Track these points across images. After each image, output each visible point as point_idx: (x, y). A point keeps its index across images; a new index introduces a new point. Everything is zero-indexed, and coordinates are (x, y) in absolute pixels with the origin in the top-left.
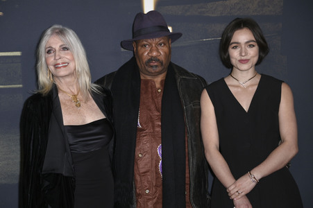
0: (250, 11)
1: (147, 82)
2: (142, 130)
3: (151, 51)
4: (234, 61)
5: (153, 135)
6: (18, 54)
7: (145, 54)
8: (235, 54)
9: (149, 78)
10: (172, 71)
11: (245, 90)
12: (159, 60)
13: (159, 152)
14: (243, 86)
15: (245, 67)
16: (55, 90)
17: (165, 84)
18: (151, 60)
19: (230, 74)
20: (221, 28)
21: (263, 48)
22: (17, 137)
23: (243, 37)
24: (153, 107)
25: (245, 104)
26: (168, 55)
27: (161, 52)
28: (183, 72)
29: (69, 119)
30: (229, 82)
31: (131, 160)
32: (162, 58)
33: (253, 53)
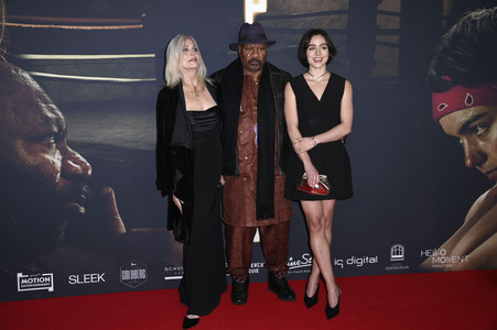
0: (325, 23)
1: (248, 76)
2: (243, 113)
3: (253, 53)
4: (310, 60)
5: (251, 117)
6: (153, 55)
7: (249, 55)
8: (311, 54)
9: (249, 73)
10: (267, 68)
11: (318, 84)
12: (258, 61)
13: (256, 130)
14: (317, 80)
15: (318, 65)
16: (180, 84)
17: (261, 78)
18: (254, 59)
19: (307, 71)
20: (300, 37)
21: (332, 51)
22: (154, 117)
23: (317, 41)
24: (251, 96)
25: (319, 95)
26: (265, 57)
27: (260, 55)
28: (275, 69)
29: (190, 106)
30: (307, 77)
31: (234, 135)
32: (261, 58)
33: (325, 53)
